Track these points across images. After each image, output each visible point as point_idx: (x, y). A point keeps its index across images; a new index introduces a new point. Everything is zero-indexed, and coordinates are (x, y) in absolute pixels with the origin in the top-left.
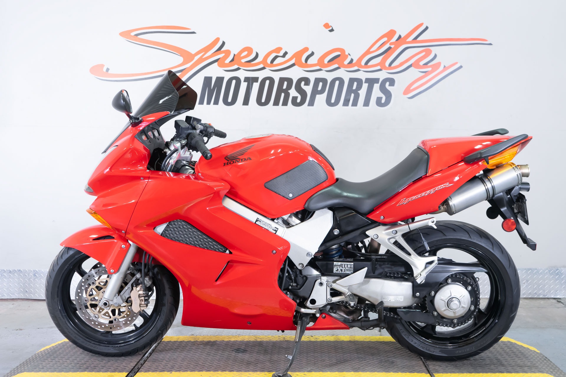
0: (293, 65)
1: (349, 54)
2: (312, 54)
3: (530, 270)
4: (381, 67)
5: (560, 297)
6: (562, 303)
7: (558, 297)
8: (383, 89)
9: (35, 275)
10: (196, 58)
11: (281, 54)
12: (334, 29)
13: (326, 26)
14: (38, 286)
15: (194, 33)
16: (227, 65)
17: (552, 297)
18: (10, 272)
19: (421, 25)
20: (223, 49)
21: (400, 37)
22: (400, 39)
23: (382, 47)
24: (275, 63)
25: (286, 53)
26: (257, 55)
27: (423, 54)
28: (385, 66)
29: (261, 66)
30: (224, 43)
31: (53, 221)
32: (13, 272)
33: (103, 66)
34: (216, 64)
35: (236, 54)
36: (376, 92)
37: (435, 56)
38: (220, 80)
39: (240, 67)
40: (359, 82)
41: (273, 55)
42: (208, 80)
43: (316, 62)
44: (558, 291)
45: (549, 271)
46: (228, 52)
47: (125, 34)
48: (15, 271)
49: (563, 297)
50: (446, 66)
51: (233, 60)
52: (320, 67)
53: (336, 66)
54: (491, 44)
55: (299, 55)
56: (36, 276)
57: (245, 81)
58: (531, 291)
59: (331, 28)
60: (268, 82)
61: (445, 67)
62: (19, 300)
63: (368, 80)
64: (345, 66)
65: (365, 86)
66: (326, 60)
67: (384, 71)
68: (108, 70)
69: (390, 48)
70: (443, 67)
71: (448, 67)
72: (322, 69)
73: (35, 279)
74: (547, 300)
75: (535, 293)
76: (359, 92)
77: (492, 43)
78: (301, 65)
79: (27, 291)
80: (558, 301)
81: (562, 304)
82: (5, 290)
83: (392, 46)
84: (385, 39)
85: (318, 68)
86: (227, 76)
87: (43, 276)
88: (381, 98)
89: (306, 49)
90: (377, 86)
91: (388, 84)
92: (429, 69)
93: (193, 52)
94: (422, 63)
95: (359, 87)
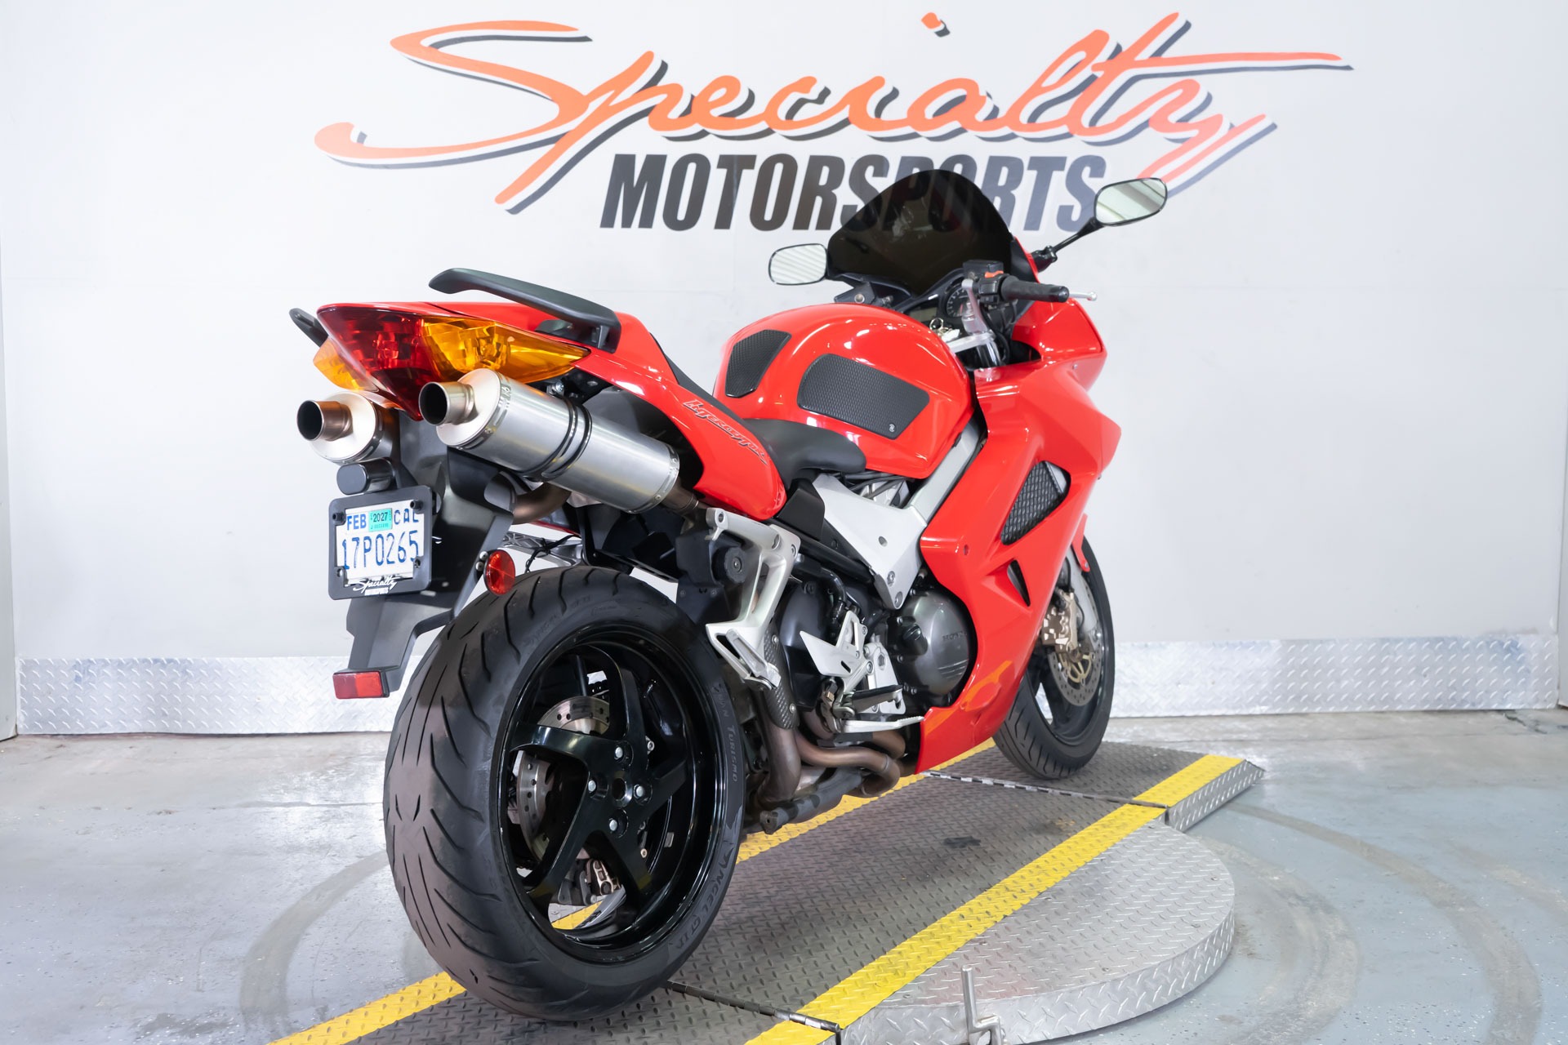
0: (845, 123)
1: (989, 95)
2: (894, 94)
3: (1439, 642)
4: (1069, 127)
5: (1512, 708)
6: (1520, 722)
7: (1508, 707)
8: (1074, 184)
9: (184, 672)
10: (594, 106)
11: (814, 94)
12: (949, 28)
13: (930, 20)
14: (193, 700)
15: (585, 39)
16: (674, 125)
17: (1494, 707)
18: (120, 665)
19: (1172, 18)
20: (663, 82)
21: (1118, 49)
22: (1119, 57)
23: (1072, 77)
24: (798, 117)
25: (825, 93)
26: (751, 97)
27: (1178, 93)
28: (1081, 126)
29: (762, 126)
30: (664, 67)
31: (229, 533)
32: (128, 663)
33: (348, 127)
34: (645, 120)
35: (696, 95)
36: (1058, 193)
37: (1209, 99)
38: (655, 163)
39: (708, 130)
40: (1015, 166)
41: (794, 97)
42: (623, 164)
43: (903, 115)
44: (1508, 693)
45: (1488, 644)
46: (675, 91)
47: (407, 44)
48: (134, 661)
49: (1521, 707)
50: (1237, 124)
51: (688, 111)
52: (913, 127)
53: (955, 125)
54: (1348, 68)
55: (857, 97)
56: (187, 673)
57: (720, 166)
58: (1441, 693)
59: (941, 27)
60: (779, 168)
61: (1232, 126)
62: (146, 737)
63: (1035, 162)
64: (978, 127)
65: (1029, 177)
66: (930, 111)
67: (1077, 139)
68: (362, 137)
69: (1092, 79)
70: (1228, 126)
71: (1240, 127)
72: (920, 133)
73: (186, 681)
74: (1481, 714)
75: (1453, 699)
76: (1014, 192)
77: (1352, 66)
78: (865, 124)
79: (164, 714)
80: (1509, 718)
81: (1521, 725)
82: (109, 711)
83: (1099, 74)
84: (1080, 56)
85: (908, 130)
86: (674, 153)
87: (206, 674)
88: (1071, 208)
89: (878, 82)
90: (1058, 178)
91: (1087, 171)
92: (1193, 133)
93: (585, 91)
94: (1173, 118)
95: (1015, 179)
